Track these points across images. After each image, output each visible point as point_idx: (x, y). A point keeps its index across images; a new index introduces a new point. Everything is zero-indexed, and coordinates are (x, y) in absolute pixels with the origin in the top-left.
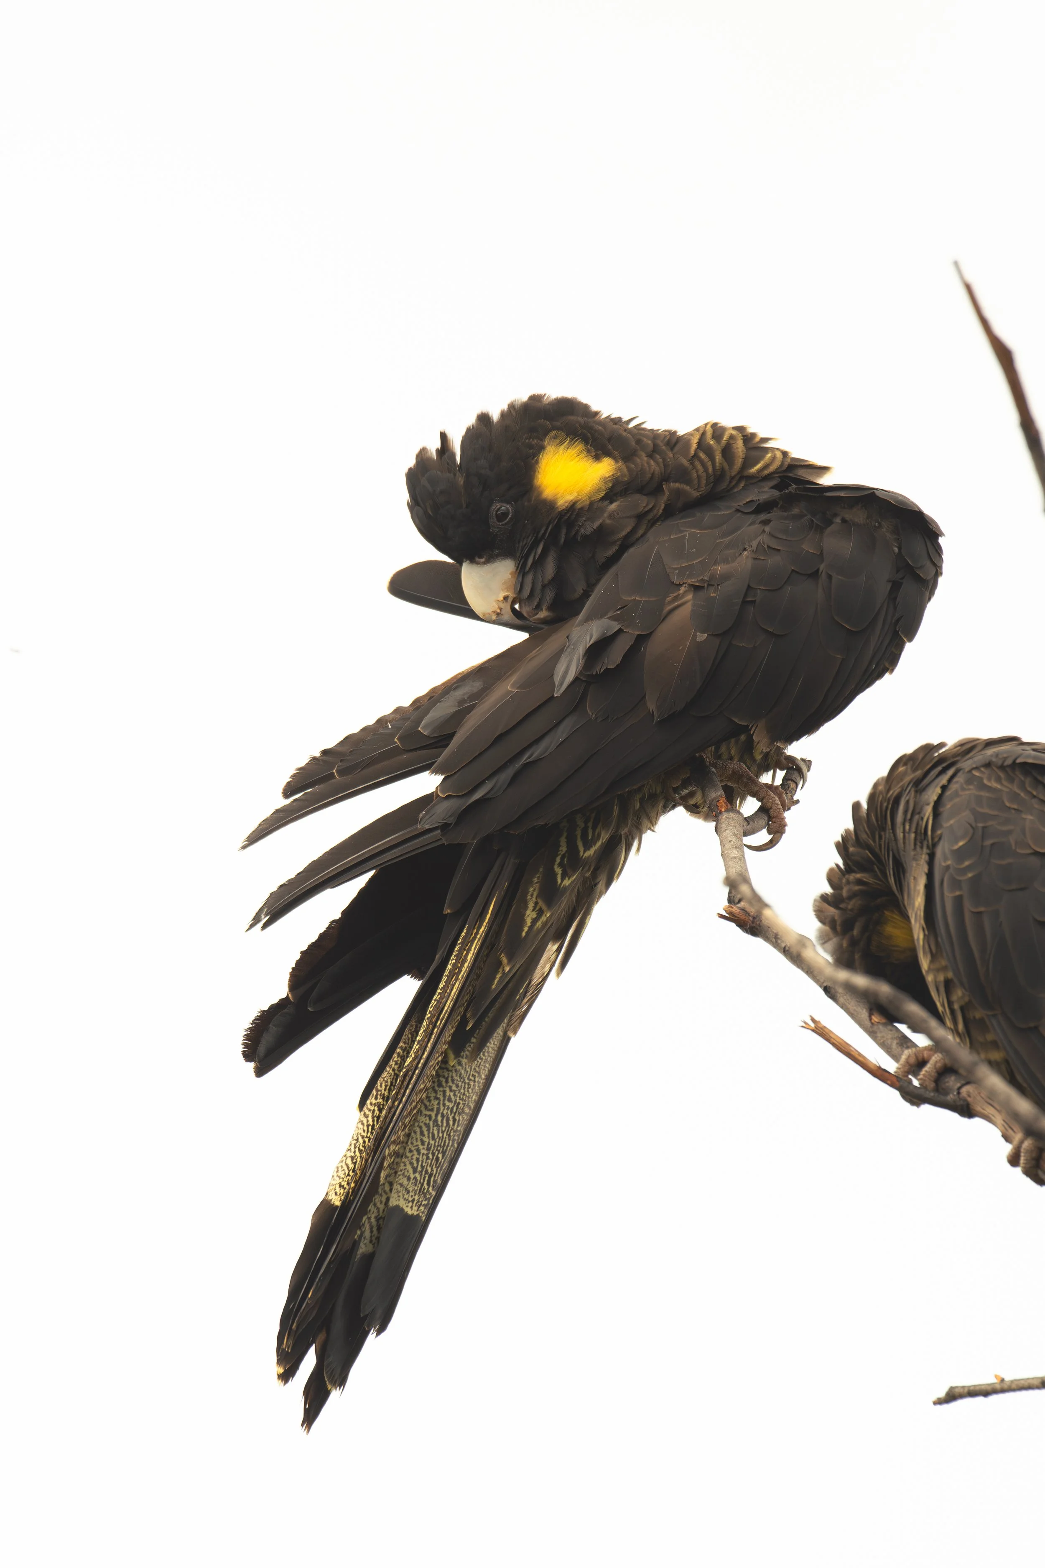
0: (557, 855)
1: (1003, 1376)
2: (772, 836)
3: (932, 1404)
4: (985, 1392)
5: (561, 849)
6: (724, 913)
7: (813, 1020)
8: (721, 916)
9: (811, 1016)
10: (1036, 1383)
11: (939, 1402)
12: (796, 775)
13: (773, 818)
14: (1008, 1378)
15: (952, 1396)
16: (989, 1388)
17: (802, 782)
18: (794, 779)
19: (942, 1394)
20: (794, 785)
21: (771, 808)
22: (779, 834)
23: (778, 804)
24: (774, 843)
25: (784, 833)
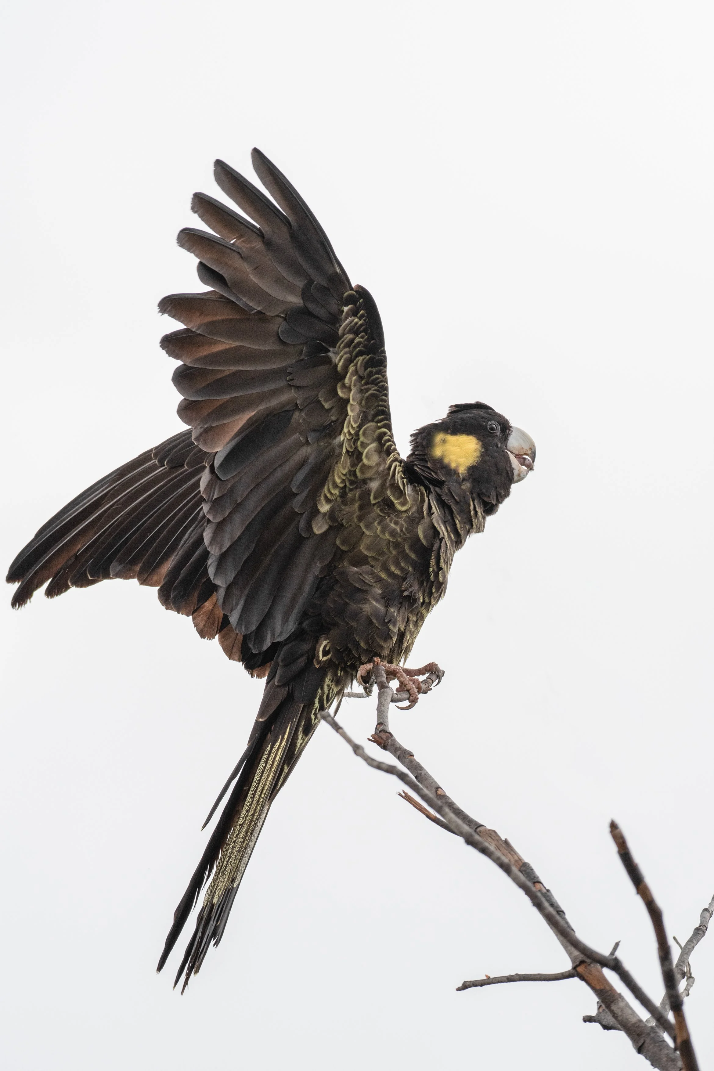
0: (313, 709)
1: (489, 975)
2: (410, 703)
3: (455, 990)
4: (481, 984)
5: (315, 705)
6: (371, 738)
7: (404, 792)
8: (369, 740)
9: (403, 790)
10: (505, 979)
11: (459, 989)
12: (434, 677)
13: (412, 694)
14: (492, 976)
15: (466, 986)
16: (482, 982)
17: (437, 680)
18: (432, 678)
19: (460, 985)
20: (431, 681)
21: (410, 690)
22: (414, 703)
23: (414, 688)
24: (411, 707)
25: (417, 703)
